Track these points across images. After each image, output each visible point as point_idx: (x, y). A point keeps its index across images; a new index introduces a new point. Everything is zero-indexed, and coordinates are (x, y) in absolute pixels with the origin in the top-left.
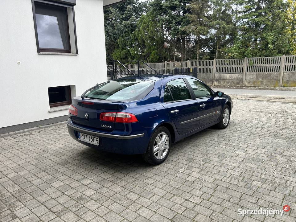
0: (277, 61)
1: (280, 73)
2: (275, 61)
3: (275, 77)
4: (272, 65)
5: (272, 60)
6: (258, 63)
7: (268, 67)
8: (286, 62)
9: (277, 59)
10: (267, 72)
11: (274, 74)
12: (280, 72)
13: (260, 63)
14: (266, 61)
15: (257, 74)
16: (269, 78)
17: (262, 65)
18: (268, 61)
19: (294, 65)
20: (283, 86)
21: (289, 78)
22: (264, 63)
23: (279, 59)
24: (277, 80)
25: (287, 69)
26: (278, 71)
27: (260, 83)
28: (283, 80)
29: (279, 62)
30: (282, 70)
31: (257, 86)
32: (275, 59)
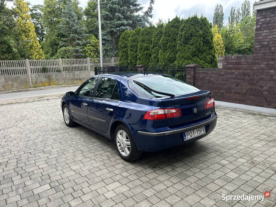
0: (22, 64)
1: (28, 76)
2: (20, 64)
3: (24, 79)
4: (19, 68)
5: (17, 64)
6: (4, 66)
7: (15, 70)
8: (31, 66)
9: (22, 63)
10: (16, 75)
11: (22, 76)
12: (27, 74)
13: (6, 67)
14: (11, 64)
15: (5, 78)
16: (19, 80)
17: (8, 68)
18: (13, 65)
19: (38, 68)
20: (33, 87)
21: (37, 79)
22: (10, 66)
23: (24, 62)
24: (27, 82)
25: (32, 72)
26: (25, 73)
27: (10, 86)
28: (32, 81)
29: (24, 65)
30: (29, 72)
31: (8, 89)
32: (20, 63)
